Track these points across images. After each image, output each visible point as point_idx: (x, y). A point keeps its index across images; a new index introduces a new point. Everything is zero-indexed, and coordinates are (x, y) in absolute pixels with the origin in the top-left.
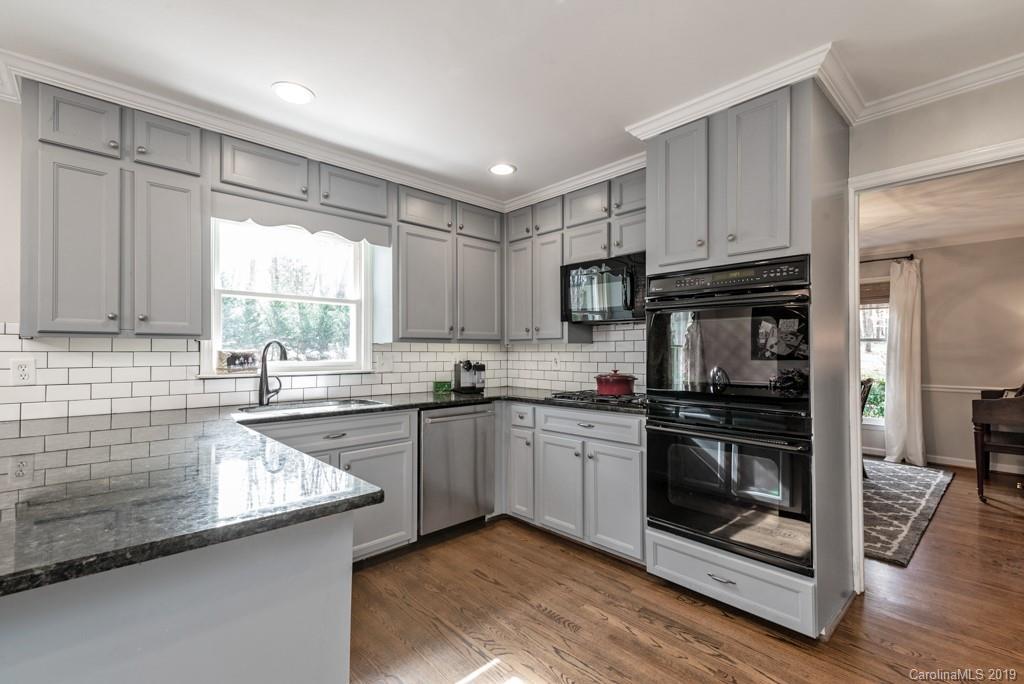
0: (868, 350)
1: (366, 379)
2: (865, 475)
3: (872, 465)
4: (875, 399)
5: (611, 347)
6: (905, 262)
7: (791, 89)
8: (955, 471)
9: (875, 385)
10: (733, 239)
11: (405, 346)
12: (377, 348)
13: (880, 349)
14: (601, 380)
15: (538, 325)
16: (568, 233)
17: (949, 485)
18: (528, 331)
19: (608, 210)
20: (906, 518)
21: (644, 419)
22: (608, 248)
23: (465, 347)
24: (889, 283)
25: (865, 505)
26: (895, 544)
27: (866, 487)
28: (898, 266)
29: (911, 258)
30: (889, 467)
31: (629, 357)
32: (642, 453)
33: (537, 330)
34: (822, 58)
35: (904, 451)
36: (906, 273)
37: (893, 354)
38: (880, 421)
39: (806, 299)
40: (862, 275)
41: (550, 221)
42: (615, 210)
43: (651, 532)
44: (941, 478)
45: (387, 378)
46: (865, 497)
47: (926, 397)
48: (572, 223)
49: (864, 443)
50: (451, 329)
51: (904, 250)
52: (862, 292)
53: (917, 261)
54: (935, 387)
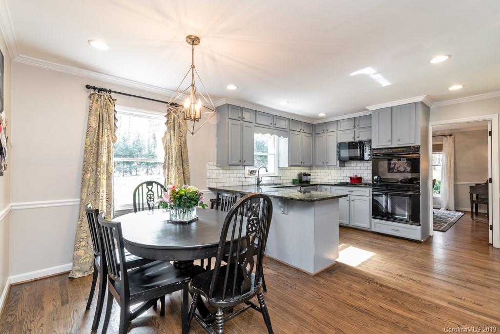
0: (435, 169)
1: (277, 178)
2: (433, 213)
3: (436, 211)
4: (437, 188)
5: (352, 168)
6: (448, 137)
7: (415, 103)
8: (465, 212)
9: (437, 182)
10: (399, 140)
11: (293, 168)
12: (280, 169)
13: (439, 168)
14: (351, 178)
15: (327, 161)
16: (339, 133)
17: (462, 216)
18: (323, 163)
19: (354, 126)
20: (446, 223)
21: (371, 189)
22: (354, 138)
23: (303, 168)
24: (442, 145)
25: (433, 220)
26: (442, 228)
27: (434, 216)
28: (446, 138)
29: (451, 135)
30: (442, 212)
31: (366, 172)
32: (370, 199)
33: (327, 163)
34: (423, 98)
35: (448, 206)
36: (449, 141)
37: (443, 171)
38: (439, 196)
39: (419, 157)
40: (433, 142)
41: (333, 128)
42: (357, 127)
43: (373, 220)
44: (460, 214)
45: (282, 178)
46: (434, 218)
47: (456, 186)
48: (341, 129)
49: (433, 204)
50: (302, 162)
51: (448, 132)
52: (433, 148)
53: (453, 137)
54: (459, 183)
